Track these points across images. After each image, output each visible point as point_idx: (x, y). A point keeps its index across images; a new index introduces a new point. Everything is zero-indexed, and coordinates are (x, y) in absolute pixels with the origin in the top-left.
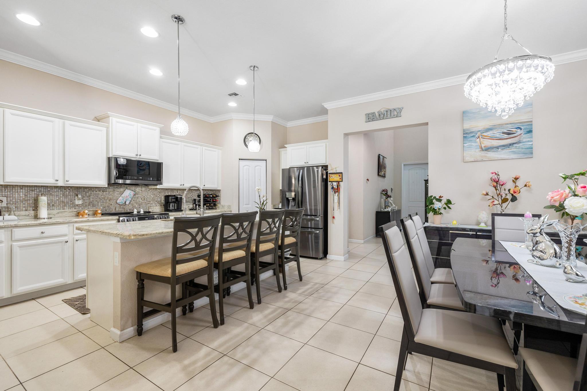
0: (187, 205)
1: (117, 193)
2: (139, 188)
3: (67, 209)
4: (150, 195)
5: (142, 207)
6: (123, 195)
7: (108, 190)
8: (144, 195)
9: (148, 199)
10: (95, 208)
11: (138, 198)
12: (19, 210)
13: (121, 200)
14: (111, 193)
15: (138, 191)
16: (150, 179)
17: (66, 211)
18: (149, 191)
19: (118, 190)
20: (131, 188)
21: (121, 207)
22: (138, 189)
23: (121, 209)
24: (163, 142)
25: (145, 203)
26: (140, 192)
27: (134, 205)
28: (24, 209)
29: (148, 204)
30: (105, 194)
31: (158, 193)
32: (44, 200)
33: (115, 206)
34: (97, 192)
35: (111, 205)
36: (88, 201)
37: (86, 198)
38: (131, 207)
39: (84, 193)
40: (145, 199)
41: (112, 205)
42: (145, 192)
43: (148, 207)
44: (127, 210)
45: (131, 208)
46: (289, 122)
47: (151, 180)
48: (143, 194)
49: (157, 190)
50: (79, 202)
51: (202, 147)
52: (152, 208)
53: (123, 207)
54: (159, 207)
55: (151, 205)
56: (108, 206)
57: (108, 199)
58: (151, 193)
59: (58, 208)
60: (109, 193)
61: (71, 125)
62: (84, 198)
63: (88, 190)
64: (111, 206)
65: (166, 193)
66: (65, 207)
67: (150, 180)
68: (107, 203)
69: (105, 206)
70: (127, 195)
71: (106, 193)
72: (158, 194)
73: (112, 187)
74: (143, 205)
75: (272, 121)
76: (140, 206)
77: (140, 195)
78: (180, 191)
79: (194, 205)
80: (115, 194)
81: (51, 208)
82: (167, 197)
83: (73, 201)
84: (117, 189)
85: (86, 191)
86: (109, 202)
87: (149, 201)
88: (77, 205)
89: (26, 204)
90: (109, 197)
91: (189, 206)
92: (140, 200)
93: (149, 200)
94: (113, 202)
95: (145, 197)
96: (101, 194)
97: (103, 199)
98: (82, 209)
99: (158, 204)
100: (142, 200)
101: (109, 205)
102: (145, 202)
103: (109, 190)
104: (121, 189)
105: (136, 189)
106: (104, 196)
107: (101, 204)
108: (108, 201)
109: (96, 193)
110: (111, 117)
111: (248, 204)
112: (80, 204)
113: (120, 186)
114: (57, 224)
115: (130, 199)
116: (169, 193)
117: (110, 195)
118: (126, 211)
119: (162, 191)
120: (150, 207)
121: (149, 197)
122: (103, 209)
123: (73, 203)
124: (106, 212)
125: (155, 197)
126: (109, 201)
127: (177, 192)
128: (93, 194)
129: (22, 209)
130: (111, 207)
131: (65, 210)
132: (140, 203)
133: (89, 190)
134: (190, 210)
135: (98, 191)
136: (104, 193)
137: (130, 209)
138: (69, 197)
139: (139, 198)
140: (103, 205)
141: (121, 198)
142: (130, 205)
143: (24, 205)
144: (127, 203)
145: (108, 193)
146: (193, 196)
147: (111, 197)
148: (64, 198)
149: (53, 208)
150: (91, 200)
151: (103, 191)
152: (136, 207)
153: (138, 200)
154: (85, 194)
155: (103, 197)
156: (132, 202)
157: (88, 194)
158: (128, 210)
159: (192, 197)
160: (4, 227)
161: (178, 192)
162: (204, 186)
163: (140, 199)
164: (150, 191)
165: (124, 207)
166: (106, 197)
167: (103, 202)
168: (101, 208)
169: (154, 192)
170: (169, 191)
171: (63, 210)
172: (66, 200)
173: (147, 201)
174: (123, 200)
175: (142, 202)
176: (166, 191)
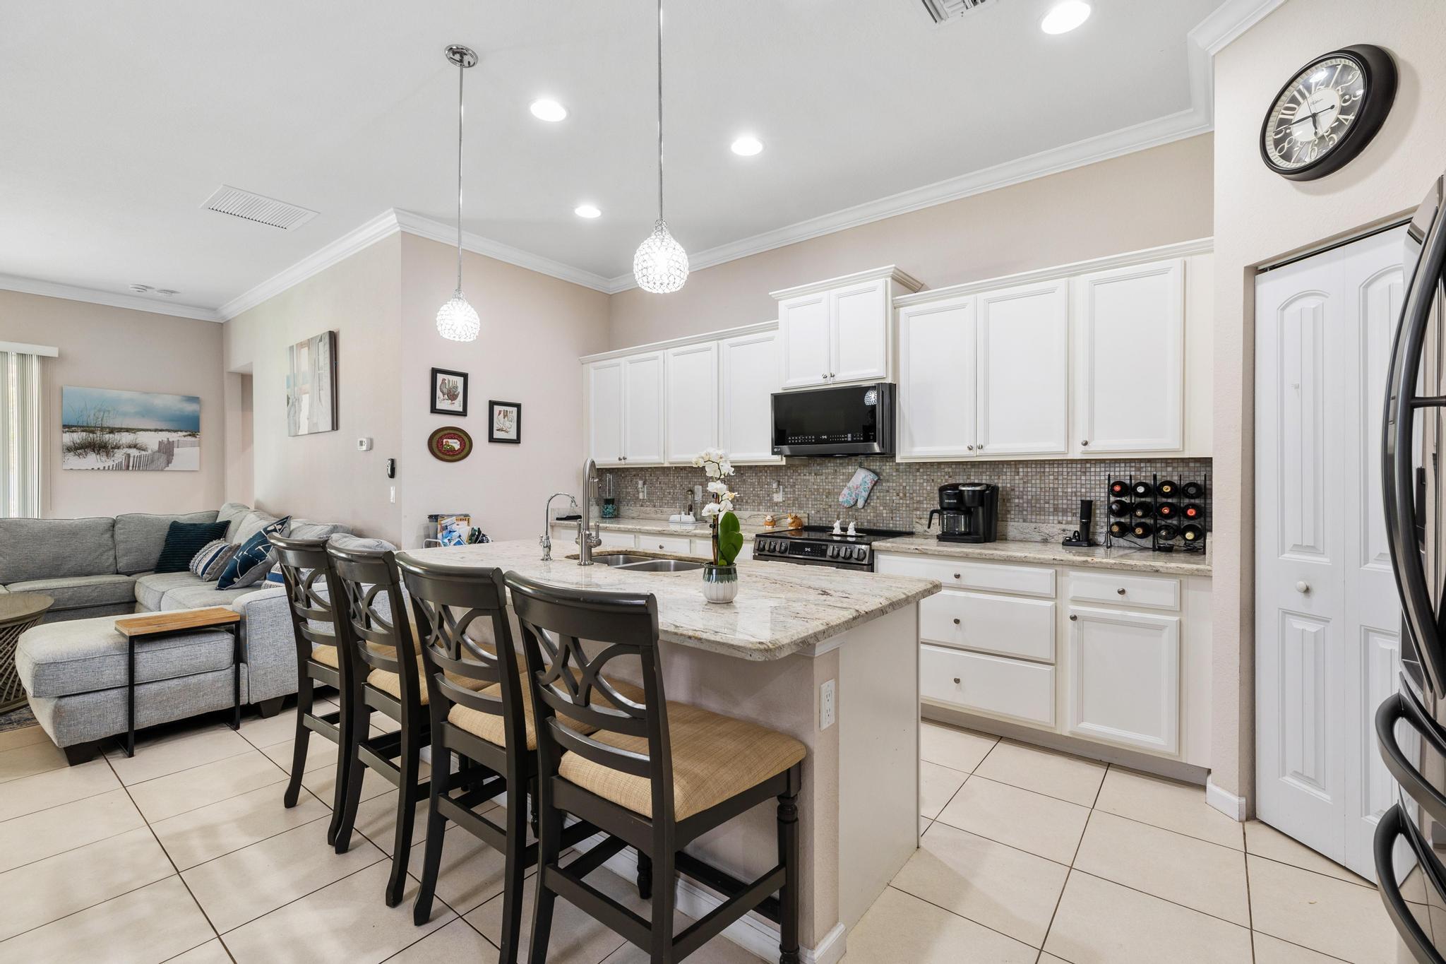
0: (1060, 523)
1: (841, 477)
3: (763, 510)
4: (920, 483)
5: (898, 519)
6: (850, 484)
8: (904, 484)
9: (914, 495)
10: (802, 512)
11: (888, 491)
13: (845, 495)
14: (830, 477)
15: (888, 471)
16: (847, 437)
17: (760, 515)
18: (918, 470)
19: (844, 471)
20: (872, 464)
22: (888, 467)
25: (907, 506)
26: (894, 474)
27: (878, 512)
29: (917, 509)
30: (819, 481)
31: (947, 477)
33: (838, 510)
34: (805, 475)
35: (830, 506)
36: (792, 496)
37: (789, 489)
38: (872, 514)
39: (786, 477)
40: (908, 495)
41: (833, 507)
42: (908, 474)
44: (862, 523)
47: (849, 439)
48: (901, 481)
49: (943, 466)
50: (778, 498)
53: (853, 513)
56: (824, 509)
58: (925, 477)
61: (732, 346)
62: (786, 490)
63: (792, 471)
64: (830, 509)
65: (972, 478)
66: (761, 507)
67: (847, 442)
68: (823, 501)
70: (859, 484)
73: (832, 465)
74: (901, 512)
76: (894, 515)
77: (894, 485)
80: (838, 481)
84: (841, 468)
85: (789, 474)
86: (827, 500)
87: (919, 502)
88: (777, 504)
90: (827, 487)
91: (1063, 526)
92: (894, 498)
93: (918, 499)
94: (834, 501)
95: (908, 488)
96: (813, 480)
97: (816, 493)
98: (783, 512)
100: (898, 497)
101: (827, 507)
102: (906, 504)
103: (827, 471)
104: (850, 467)
105: (884, 468)
106: (817, 486)
107: (812, 505)
108: (824, 497)
109: (805, 477)
110: (780, 300)
112: (780, 502)
113: (847, 461)
115: (866, 494)
116: (984, 477)
117: (829, 482)
118: (859, 524)
119: (957, 470)
121: (918, 488)
123: (771, 499)
124: (821, 522)
126: (827, 497)
128: (799, 480)
130: (830, 513)
131: (759, 513)
134: (1067, 543)
135: (807, 474)
137: (869, 522)
139: (891, 491)
141: (845, 491)
142: (869, 511)
144: (861, 503)
145: (824, 478)
146: (1077, 491)
147: (830, 487)
150: (797, 493)
151: (815, 474)
152: (885, 515)
153: (888, 498)
155: (816, 487)
156: (875, 501)
157: (791, 480)
158: (866, 524)
161: (1018, 473)
163: (895, 494)
164: (921, 470)
166: (822, 487)
167: (816, 499)
168: (813, 512)
169: (932, 474)
170: (984, 470)
171: (756, 513)
172: (761, 492)
173: (912, 502)
174: (851, 496)
175: (898, 502)
176: (973, 470)
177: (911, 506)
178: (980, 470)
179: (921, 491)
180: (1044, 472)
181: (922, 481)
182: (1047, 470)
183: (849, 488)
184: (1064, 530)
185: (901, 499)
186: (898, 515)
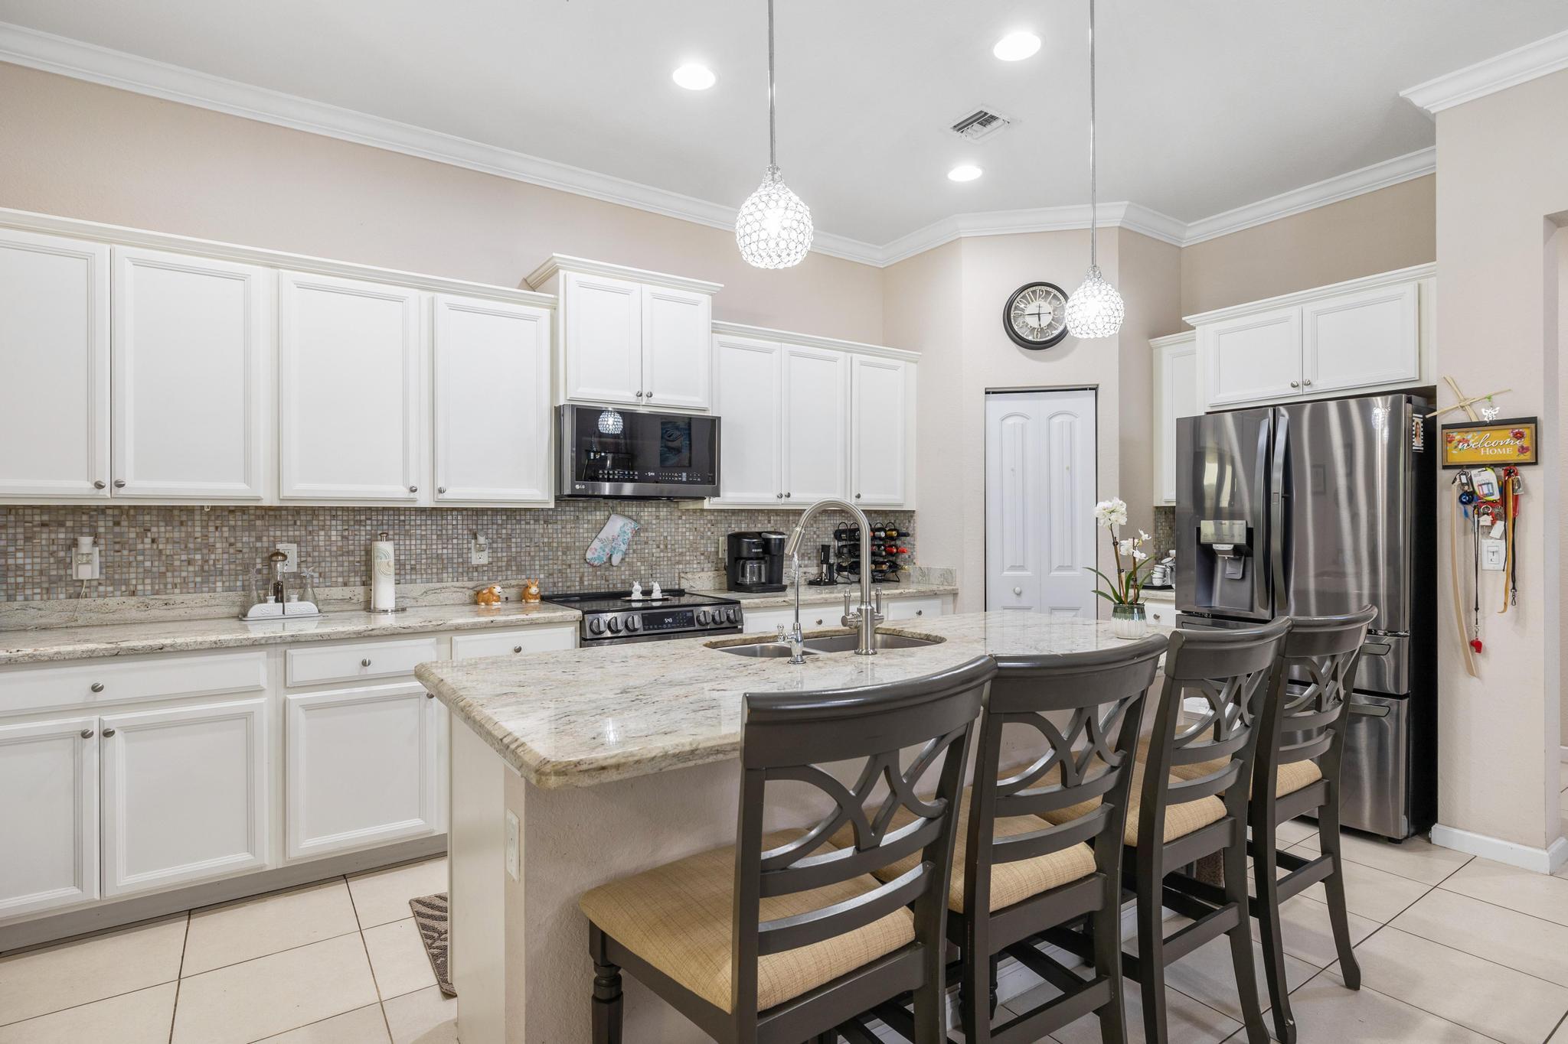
0: (800, 567)
1: (586, 526)
2: (650, 510)
3: (450, 579)
4: (682, 532)
5: (658, 575)
6: (602, 535)
7: (559, 518)
8: (665, 534)
9: (677, 546)
10: (524, 577)
11: (646, 543)
12: (327, 584)
13: (596, 550)
14: (569, 526)
15: (646, 518)
16: (681, 477)
17: (447, 588)
18: (680, 518)
19: (590, 518)
20: (627, 509)
21: (598, 573)
22: (646, 514)
23: (599, 582)
24: (723, 345)
25: (669, 559)
26: (654, 522)
27: (635, 569)
28: (340, 580)
29: (679, 563)
30: (551, 531)
31: (709, 525)
32: (385, 549)
33: (582, 570)
34: (529, 523)
35: (570, 566)
36: (505, 554)
37: (500, 545)
38: (627, 573)
39: (495, 527)
40: (669, 546)
41: (573, 566)
42: (669, 522)
43: (677, 575)
44: (614, 585)
45: (627, 577)
46: (1189, 225)
47: (684, 479)
48: (662, 530)
49: (705, 514)
50: (480, 558)
51: (849, 355)
52: (689, 576)
53: (603, 573)
54: (711, 574)
55: (688, 566)
56: (560, 571)
57: (560, 549)
58: (687, 526)
59: (424, 576)
60: (563, 528)
61: (453, 308)
62: (495, 545)
64: (568, 571)
65: (733, 526)
66: (445, 575)
67: (681, 482)
68: (558, 560)
69: (551, 571)
70: (616, 534)
71: (555, 526)
72: (709, 530)
73: (572, 509)
74: (662, 567)
75: (1119, 227)
76: (652, 572)
77: (654, 534)
78: (779, 518)
79: (825, 566)
80: (581, 531)
81: (408, 577)
82: (735, 539)
83: (465, 556)
84: (585, 513)
85: (500, 522)
86: (564, 557)
87: (681, 554)
88: (476, 568)
89: (346, 564)
90: (564, 540)
91: (805, 570)
92: (654, 551)
93: (680, 550)
94: (574, 559)
95: (669, 538)
96: (541, 531)
97: (546, 549)
98: (489, 579)
99: (710, 565)
100: (658, 550)
101: (564, 567)
102: (668, 557)
103: (564, 518)
104: (598, 513)
105: (642, 514)
106: (549, 538)
107: (540, 566)
108: (560, 553)
109: (528, 527)
110: (563, 269)
111: (1022, 568)
112: (483, 566)
113: (593, 504)
114: (404, 634)
115: (623, 547)
116: (743, 526)
117: (567, 534)
118: (611, 586)
119: (719, 518)
120: (682, 575)
121: (680, 538)
122: (547, 580)
123: (466, 562)
124: (555, 589)
125: (699, 538)
126: (564, 553)
127: (766, 522)
128: (518, 531)
129: (334, 579)
130: (569, 575)
131: (444, 584)
132: (654, 559)
133: (507, 519)
134: (811, 583)
135: (532, 522)
136: (549, 526)
137: (623, 582)
138: (455, 541)
139: (650, 542)
140: (546, 568)
141: (596, 544)
142: (623, 569)
143: (340, 569)
144: (616, 560)
145: (559, 527)
146: (818, 536)
147: (569, 540)
148: (440, 546)
149: (414, 577)
150: (514, 550)
151: (545, 522)
152: (643, 572)
153: (647, 551)
154: (497, 530)
155: (546, 540)
156: (631, 556)
157: (504, 531)
158: (619, 585)
159: (815, 536)
160: (263, 642)
161: (769, 522)
162: (858, 496)
163: (655, 546)
164: (684, 518)
165: (607, 573)
166: (555, 540)
167: (546, 558)
168: (542, 576)
169: (695, 522)
170: (743, 518)
171: (439, 585)
172: (445, 551)
173: (673, 554)
174: (604, 551)
175: (658, 555)
176: (733, 518)
177: (673, 559)
178: (740, 518)
179: (683, 542)
180: (789, 521)
181: (684, 530)
182: (791, 518)
183: (601, 540)
184: (805, 573)
185: (662, 551)
186: (658, 571)
